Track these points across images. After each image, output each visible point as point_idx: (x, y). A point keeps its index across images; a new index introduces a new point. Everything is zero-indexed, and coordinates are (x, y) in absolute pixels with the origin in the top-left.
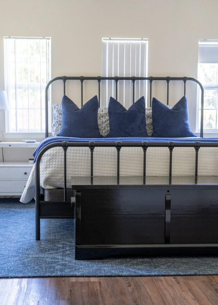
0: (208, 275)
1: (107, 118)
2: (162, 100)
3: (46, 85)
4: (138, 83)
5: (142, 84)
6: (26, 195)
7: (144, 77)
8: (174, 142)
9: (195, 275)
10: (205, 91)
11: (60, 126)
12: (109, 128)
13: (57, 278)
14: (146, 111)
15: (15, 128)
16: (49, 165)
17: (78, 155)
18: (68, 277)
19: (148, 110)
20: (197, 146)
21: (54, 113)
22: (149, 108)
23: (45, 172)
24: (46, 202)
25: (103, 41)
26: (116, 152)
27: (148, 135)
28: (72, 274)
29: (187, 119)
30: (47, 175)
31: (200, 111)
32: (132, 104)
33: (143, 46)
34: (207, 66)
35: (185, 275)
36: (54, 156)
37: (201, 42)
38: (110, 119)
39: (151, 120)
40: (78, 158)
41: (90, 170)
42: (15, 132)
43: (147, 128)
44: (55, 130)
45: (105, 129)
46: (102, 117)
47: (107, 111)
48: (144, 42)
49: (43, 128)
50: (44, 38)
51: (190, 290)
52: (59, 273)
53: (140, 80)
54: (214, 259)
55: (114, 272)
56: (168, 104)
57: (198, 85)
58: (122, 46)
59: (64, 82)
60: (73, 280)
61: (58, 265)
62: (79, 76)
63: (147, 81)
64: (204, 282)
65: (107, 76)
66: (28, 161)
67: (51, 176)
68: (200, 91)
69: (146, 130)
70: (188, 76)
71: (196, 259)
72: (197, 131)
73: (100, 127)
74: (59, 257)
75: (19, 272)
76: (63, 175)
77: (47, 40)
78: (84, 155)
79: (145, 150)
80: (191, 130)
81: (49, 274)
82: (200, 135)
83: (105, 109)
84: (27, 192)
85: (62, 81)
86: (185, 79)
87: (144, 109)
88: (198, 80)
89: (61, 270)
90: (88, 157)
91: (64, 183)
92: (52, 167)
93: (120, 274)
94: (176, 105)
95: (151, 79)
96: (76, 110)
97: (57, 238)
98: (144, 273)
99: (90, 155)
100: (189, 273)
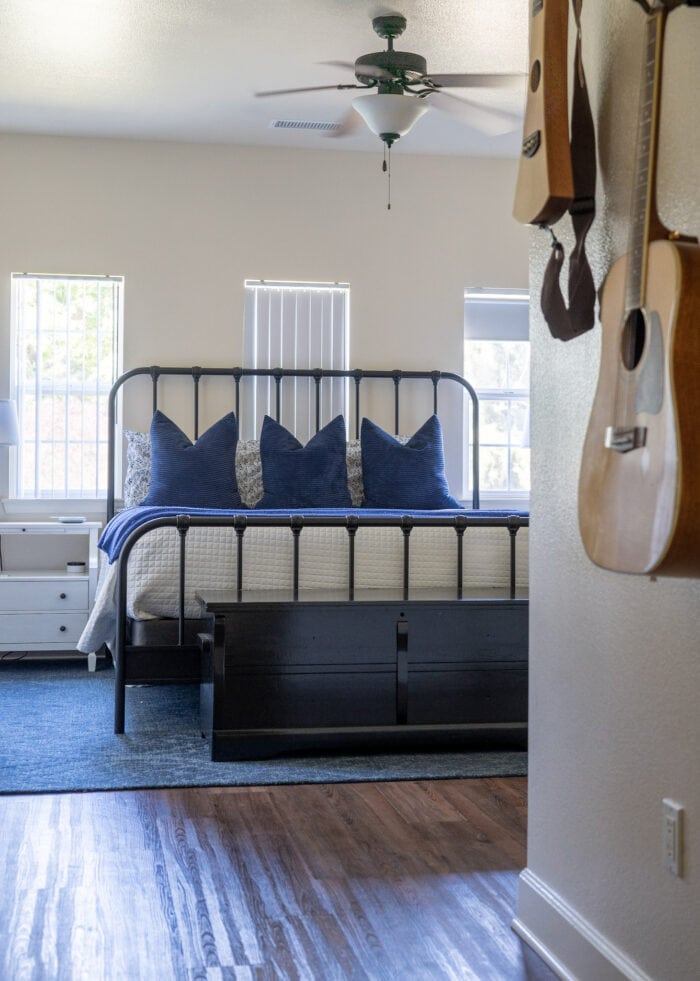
0: (482, 777)
1: (255, 464)
2: (384, 424)
3: (110, 387)
4: (327, 384)
5: (337, 386)
6: (93, 634)
7: (342, 369)
8: (414, 516)
9: (457, 778)
10: (481, 403)
11: (144, 483)
12: (261, 489)
13: (183, 790)
14: (349, 449)
15: (33, 488)
16: (146, 566)
17: (209, 544)
18: (204, 786)
19: (353, 447)
20: (460, 525)
21: (129, 452)
22: (354, 441)
23: (137, 583)
24: (138, 647)
25: (246, 286)
26: (291, 537)
27: (354, 504)
28: (212, 781)
29: (440, 469)
30: (142, 589)
31: (471, 449)
32: (314, 433)
33: (340, 299)
34: (488, 347)
35: (438, 779)
36: (156, 547)
37: (469, 293)
38: (263, 466)
39: (360, 469)
40: (208, 551)
41: (236, 578)
42: (32, 497)
43: (350, 488)
44: (132, 492)
45: (251, 490)
46: (246, 461)
47: (257, 448)
48: (341, 290)
49: (100, 488)
50: (108, 276)
51: (448, 799)
52: (185, 782)
53: (332, 378)
54: (496, 755)
55: (296, 777)
56: (397, 433)
57: (465, 391)
58: (290, 298)
59: (155, 381)
60: (218, 791)
61: (178, 770)
62: (190, 365)
63: (348, 378)
64: (474, 788)
65: (256, 368)
66: (66, 569)
67: (151, 591)
68: (471, 402)
69: (348, 493)
70: (443, 370)
71: (461, 756)
72: (466, 495)
73: (240, 486)
74: (177, 759)
75: (102, 781)
76: (178, 588)
77: (116, 283)
78: (221, 545)
79: (352, 533)
80: (451, 493)
81: (166, 783)
82: (471, 505)
83: (252, 442)
84: (95, 628)
85: (148, 378)
86: (435, 376)
87: (343, 444)
88: (466, 377)
89: (188, 777)
90: (230, 548)
91: (178, 607)
92: (153, 572)
93: (310, 779)
94: (417, 437)
95: (357, 375)
96: (186, 447)
97: (160, 730)
98: (357, 777)
99: (236, 545)
100: (446, 775)
